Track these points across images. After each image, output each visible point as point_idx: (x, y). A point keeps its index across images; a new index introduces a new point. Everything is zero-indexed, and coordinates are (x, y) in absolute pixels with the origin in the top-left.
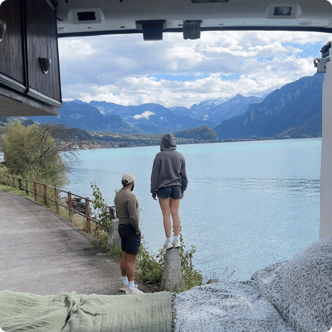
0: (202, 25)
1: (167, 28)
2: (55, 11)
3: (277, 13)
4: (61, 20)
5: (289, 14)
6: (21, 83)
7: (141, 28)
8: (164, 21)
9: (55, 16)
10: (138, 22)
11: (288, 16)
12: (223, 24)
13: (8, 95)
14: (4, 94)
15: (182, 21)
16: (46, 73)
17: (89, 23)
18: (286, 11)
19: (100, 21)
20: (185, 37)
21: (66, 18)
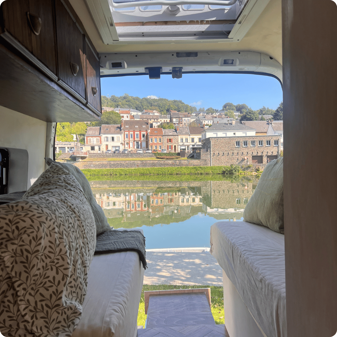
0: (183, 71)
1: (163, 72)
2: (99, 62)
3: (226, 63)
4: (102, 67)
5: (232, 63)
6: (84, 98)
7: (148, 72)
8: (161, 68)
9: (99, 65)
10: (146, 68)
11: (232, 65)
12: (195, 70)
13: (78, 104)
14: (77, 103)
15: (171, 67)
16: (95, 95)
17: (118, 69)
18: (230, 62)
19: (124, 68)
20: (173, 77)
21: (105, 66)
